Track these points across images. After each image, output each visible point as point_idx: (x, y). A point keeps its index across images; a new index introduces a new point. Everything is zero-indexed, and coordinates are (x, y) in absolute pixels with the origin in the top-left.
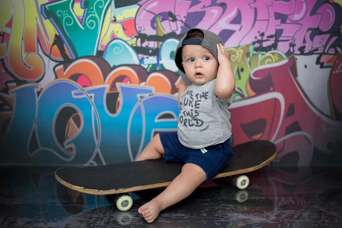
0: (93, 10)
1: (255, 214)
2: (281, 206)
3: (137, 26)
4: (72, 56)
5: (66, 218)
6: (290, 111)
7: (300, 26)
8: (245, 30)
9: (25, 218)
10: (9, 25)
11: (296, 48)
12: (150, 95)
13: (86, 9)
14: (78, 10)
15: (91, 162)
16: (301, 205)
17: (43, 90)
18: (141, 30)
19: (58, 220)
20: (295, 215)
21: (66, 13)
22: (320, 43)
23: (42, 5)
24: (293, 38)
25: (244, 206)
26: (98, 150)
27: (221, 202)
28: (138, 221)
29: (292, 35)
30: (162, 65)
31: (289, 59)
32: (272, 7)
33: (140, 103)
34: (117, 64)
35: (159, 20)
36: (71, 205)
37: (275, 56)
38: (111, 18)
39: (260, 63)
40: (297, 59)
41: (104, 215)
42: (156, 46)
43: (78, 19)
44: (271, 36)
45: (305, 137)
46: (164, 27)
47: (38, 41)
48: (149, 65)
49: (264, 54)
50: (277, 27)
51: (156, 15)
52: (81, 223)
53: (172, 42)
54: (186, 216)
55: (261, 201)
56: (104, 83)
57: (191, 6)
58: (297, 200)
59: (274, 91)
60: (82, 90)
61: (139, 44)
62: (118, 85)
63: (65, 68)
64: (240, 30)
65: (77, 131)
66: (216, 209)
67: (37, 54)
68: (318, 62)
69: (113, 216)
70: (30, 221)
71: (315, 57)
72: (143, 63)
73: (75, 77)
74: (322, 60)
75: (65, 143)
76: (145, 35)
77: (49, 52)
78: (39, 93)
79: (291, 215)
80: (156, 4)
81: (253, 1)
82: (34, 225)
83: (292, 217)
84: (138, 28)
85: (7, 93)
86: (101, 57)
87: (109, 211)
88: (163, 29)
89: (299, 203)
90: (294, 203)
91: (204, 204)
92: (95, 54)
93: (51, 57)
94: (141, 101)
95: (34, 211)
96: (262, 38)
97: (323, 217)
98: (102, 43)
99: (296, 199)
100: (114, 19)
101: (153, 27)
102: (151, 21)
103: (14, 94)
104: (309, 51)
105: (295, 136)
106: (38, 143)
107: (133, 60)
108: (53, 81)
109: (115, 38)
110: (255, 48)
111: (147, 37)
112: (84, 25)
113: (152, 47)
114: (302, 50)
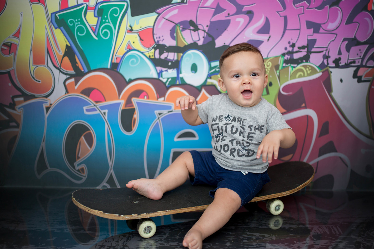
0: (107, 18)
1: (284, 244)
2: (313, 236)
3: (155, 36)
4: (84, 69)
5: (75, 246)
6: (324, 130)
7: (335, 35)
8: (273, 41)
9: (30, 245)
10: (17, 35)
11: (331, 60)
12: (169, 112)
13: (100, 18)
14: (91, 19)
15: (104, 184)
16: (336, 235)
18: (160, 40)
20: (330, 246)
21: (78, 22)
22: (358, 54)
23: (52, 14)
24: (327, 50)
25: (272, 235)
26: (111, 171)
27: (247, 230)
29: (327, 46)
30: (182, 79)
31: (323, 72)
32: (303, 14)
33: (158, 120)
34: (133, 78)
35: (179, 29)
36: (81, 232)
37: (307, 69)
38: (127, 27)
39: (291, 77)
40: (331, 72)
41: (117, 244)
42: (176, 58)
43: (91, 28)
44: (303, 47)
45: (340, 158)
46: (184, 37)
47: (48, 52)
48: (168, 79)
49: (294, 67)
50: (309, 36)
51: (176, 24)
53: (193, 53)
54: (208, 245)
55: (291, 229)
56: (119, 99)
57: (215, 14)
58: (332, 229)
59: (306, 107)
60: (95, 105)
61: (157, 56)
62: (134, 100)
63: (76, 82)
64: (268, 40)
65: (88, 150)
66: (241, 238)
67: (46, 66)
68: (355, 76)
69: (127, 244)
71: (351, 70)
72: (162, 77)
73: (87, 92)
74: (359, 74)
75: (76, 164)
76: (164, 46)
77: (60, 65)
78: (48, 109)
79: (325, 245)
80: (176, 12)
81: (283, 9)
84: (157, 38)
85: (14, 109)
86: (115, 70)
87: (122, 239)
88: (184, 39)
89: (334, 233)
90: (328, 233)
91: (228, 232)
92: (109, 67)
93: (61, 70)
94: (159, 118)
95: (40, 238)
96: (293, 50)
98: (117, 54)
99: (331, 227)
100: (130, 28)
101: (173, 38)
102: (171, 30)
103: (21, 110)
104: (345, 64)
105: (330, 158)
106: (46, 163)
107: (151, 73)
108: (64, 96)
109: (131, 49)
110: (285, 60)
111: (166, 47)
112: (97, 35)
113: (172, 58)
114: (337, 63)
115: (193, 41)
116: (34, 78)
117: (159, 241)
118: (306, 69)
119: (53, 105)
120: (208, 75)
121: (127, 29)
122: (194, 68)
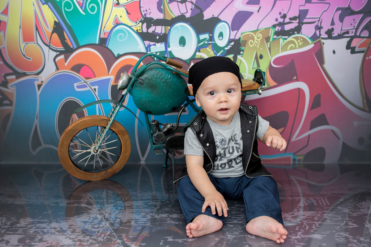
3: (141, 9)
4: (73, 46)
5: (69, 218)
6: (316, 103)
7: (329, 5)
8: (263, 12)
9: (28, 218)
10: (5, 12)
11: (323, 31)
16: (323, 206)
17: (44, 83)
18: (147, 13)
19: (62, 221)
20: (316, 217)
22: (351, 24)
24: (319, 20)
27: (236, 202)
28: (145, 222)
29: (319, 17)
30: (170, 52)
31: (315, 44)
34: (121, 53)
35: (166, 1)
36: (76, 205)
37: (299, 41)
39: (281, 49)
40: (324, 44)
42: (163, 32)
43: (78, 3)
44: (295, 18)
45: (332, 131)
47: (37, 29)
48: (157, 53)
49: (286, 39)
50: (300, 6)
52: (85, 224)
53: (180, 26)
56: (109, 75)
58: (319, 201)
59: (297, 80)
60: (85, 82)
61: (145, 30)
63: (66, 59)
64: (258, 11)
67: (36, 43)
68: (348, 47)
70: (33, 221)
71: (345, 41)
72: (150, 50)
73: (77, 68)
74: (352, 45)
76: (151, 19)
77: (49, 42)
78: (39, 86)
79: (310, 216)
82: (37, 225)
83: (312, 219)
84: (144, 11)
85: (7, 87)
86: (103, 45)
88: (171, 11)
89: (321, 204)
90: (315, 204)
92: (97, 42)
93: (50, 46)
95: (37, 211)
96: (284, 21)
97: (347, 219)
98: (105, 29)
99: (319, 199)
100: (117, 2)
101: (160, 10)
102: (157, 3)
103: (14, 88)
104: (339, 34)
105: (322, 131)
106: (40, 140)
107: (139, 48)
108: (54, 73)
109: (118, 23)
110: (276, 31)
111: (153, 21)
112: (84, 10)
113: (160, 32)
114: (330, 34)
115: (181, 13)
116: (24, 55)
117: (150, 213)
118: (297, 41)
119: (44, 82)
120: (197, 48)
121: (114, 2)
122: (182, 41)
